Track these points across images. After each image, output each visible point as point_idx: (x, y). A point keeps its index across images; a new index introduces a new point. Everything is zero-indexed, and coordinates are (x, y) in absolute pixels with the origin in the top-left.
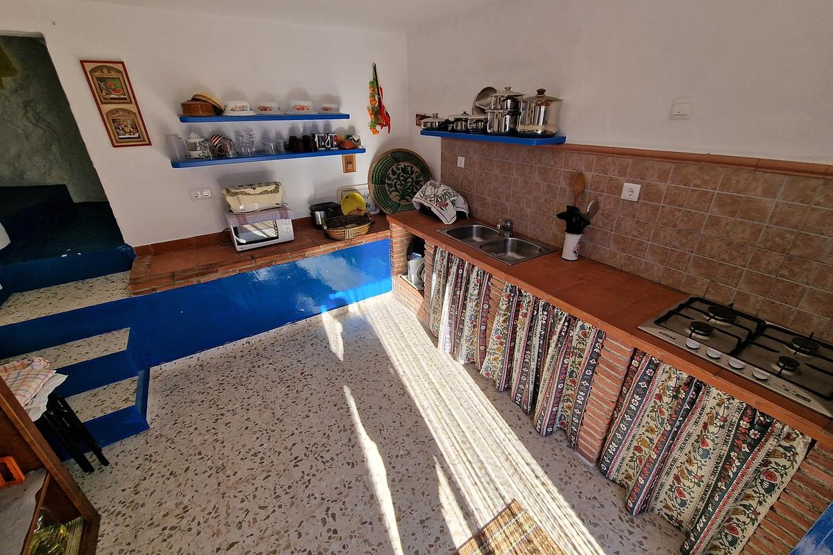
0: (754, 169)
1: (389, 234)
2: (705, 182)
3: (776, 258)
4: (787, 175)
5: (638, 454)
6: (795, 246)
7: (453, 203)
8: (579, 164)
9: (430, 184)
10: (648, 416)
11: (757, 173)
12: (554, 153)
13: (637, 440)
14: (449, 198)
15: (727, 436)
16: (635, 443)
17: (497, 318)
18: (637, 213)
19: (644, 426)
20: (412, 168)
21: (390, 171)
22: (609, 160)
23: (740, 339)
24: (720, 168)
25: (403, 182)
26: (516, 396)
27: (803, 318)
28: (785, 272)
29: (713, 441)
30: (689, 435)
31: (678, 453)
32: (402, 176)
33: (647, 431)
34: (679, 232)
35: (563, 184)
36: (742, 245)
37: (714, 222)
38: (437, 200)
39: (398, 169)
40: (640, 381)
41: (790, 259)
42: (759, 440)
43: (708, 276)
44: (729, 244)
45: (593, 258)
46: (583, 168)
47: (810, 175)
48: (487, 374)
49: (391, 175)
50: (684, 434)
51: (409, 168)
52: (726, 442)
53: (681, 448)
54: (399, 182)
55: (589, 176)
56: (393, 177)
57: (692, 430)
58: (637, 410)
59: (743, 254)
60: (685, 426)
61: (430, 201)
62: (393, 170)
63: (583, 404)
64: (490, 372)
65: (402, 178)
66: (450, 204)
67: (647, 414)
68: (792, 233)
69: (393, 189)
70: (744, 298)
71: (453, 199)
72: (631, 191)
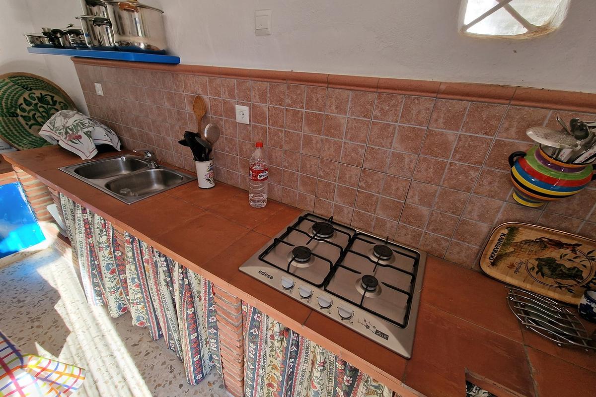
0: (327, 85)
1: (15, 176)
2: (294, 102)
3: (355, 171)
4: (351, 90)
5: (271, 389)
6: (366, 159)
7: (89, 134)
8: (196, 85)
9: (60, 114)
10: (270, 356)
11: (329, 89)
12: (173, 74)
13: (267, 379)
14: (82, 128)
15: (330, 374)
16: (267, 382)
17: (127, 266)
18: (252, 136)
19: (269, 366)
20: (52, 98)
21: (21, 101)
22: (218, 81)
23: (341, 248)
24: (303, 87)
25: (44, 114)
26: (170, 343)
27: (381, 223)
28: (362, 184)
29: (319, 383)
30: (304, 371)
31: (300, 387)
32: (40, 107)
33: (272, 368)
34: (286, 151)
35: (188, 109)
36: (331, 162)
37: (308, 141)
38: (66, 133)
39: (33, 99)
40: (251, 329)
41: (364, 171)
42: (352, 385)
43: (313, 192)
44: (322, 162)
45: (230, 183)
46: (200, 91)
47: (367, 89)
48: (142, 323)
49: (24, 106)
50: (300, 371)
51: (49, 98)
52: (331, 379)
53: (301, 383)
54: (38, 114)
55: (207, 98)
56: (28, 108)
57: (305, 367)
58: (256, 358)
59: (332, 169)
60: (298, 365)
61: (60, 133)
62: (25, 100)
63: (218, 350)
64: (145, 321)
65: (41, 110)
66: (84, 137)
67: (268, 354)
68: (362, 147)
69: (32, 122)
70: (339, 210)
71: (86, 130)
72: (243, 114)
